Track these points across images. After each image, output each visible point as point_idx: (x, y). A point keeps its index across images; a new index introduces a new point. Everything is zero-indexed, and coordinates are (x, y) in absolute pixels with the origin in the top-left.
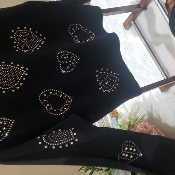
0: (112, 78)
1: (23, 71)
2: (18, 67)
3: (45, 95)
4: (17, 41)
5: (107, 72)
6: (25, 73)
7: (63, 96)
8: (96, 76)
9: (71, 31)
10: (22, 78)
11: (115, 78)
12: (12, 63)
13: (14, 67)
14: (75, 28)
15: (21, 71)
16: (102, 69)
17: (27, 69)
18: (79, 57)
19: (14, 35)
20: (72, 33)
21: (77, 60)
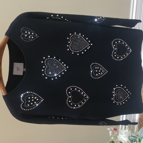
1: (64, 67)
2: (62, 64)
3: (71, 89)
6: (65, 69)
7: (84, 94)
8: (114, 89)
9: (114, 43)
10: (62, 72)
11: (128, 95)
13: (60, 63)
14: (118, 42)
15: (63, 67)
17: (68, 67)
18: (107, 71)
20: (114, 45)
21: (105, 72)
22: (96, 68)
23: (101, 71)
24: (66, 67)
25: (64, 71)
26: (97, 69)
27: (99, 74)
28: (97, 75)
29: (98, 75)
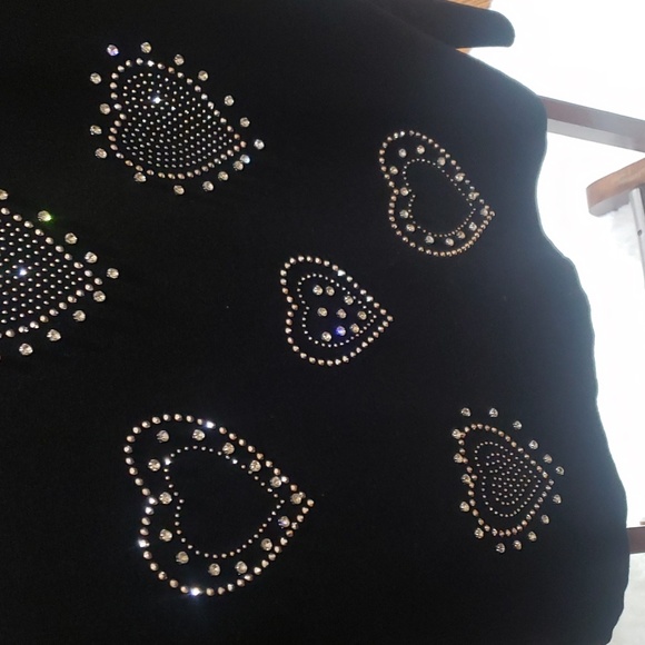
0: (530, 476)
1: (87, 273)
2: (68, 249)
4: (117, 106)
5: (515, 434)
6: (97, 288)
7: (266, 473)
8: (457, 434)
9: (392, 159)
10: (72, 308)
11: (545, 482)
12: (47, 218)
13: (49, 240)
14: (412, 153)
15: (80, 272)
16: (493, 413)
17: (114, 274)
18: (388, 314)
19: (114, 76)
20: (394, 170)
21: (379, 321)
22: (318, 290)
23: (352, 311)
24: (98, 269)
25: (86, 303)
26: (324, 300)
27: (342, 332)
28: (327, 337)
29: (336, 338)
